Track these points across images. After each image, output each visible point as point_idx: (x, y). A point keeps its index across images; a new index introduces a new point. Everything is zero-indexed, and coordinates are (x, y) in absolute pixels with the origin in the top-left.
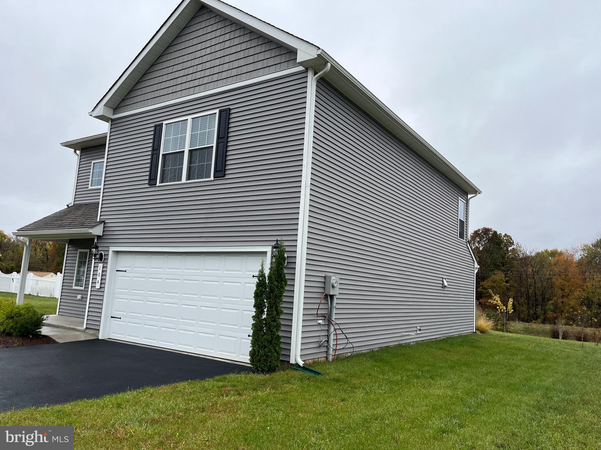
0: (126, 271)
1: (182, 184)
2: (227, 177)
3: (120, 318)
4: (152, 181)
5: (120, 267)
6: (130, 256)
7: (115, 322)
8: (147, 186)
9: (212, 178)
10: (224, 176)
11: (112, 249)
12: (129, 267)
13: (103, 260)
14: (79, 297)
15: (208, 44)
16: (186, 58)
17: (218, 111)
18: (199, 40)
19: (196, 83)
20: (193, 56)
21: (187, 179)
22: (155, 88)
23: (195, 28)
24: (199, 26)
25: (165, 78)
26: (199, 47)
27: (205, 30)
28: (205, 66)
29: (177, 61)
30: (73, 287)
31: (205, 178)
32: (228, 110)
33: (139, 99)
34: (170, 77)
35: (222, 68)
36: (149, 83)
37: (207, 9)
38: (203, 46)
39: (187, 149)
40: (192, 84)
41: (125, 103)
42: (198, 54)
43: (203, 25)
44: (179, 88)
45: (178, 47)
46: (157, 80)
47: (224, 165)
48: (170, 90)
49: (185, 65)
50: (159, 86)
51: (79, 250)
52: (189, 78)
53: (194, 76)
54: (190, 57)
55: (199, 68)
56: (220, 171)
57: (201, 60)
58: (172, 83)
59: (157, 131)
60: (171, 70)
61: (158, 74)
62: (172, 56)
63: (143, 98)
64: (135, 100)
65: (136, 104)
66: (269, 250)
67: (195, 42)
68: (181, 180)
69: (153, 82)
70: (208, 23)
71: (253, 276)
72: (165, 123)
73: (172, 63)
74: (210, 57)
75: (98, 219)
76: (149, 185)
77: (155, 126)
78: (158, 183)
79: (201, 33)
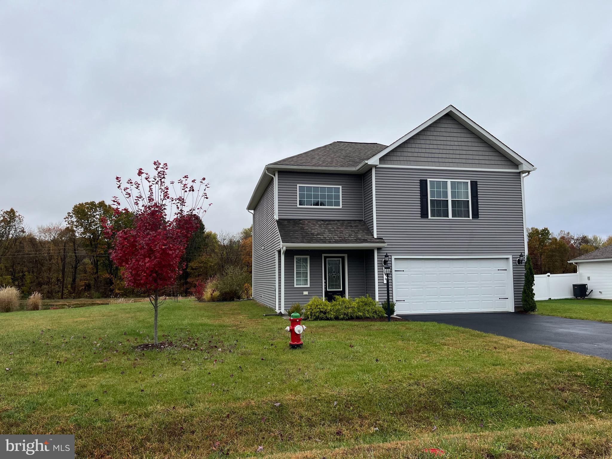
0: (403, 271)
1: (449, 219)
2: (479, 219)
3: (404, 301)
4: (424, 214)
5: (397, 268)
6: (406, 261)
7: (399, 303)
8: (420, 218)
9: (471, 218)
10: (478, 218)
11: (393, 257)
12: (406, 268)
14: (306, 293)
15: (455, 139)
16: (439, 142)
17: (469, 181)
18: (447, 134)
19: (450, 160)
20: (445, 143)
21: (453, 217)
22: (416, 154)
23: (443, 125)
24: (446, 126)
25: (424, 151)
26: (449, 139)
27: (452, 130)
28: (455, 152)
29: (432, 142)
30: (295, 286)
31: (464, 217)
32: (476, 182)
33: (401, 158)
34: (428, 151)
35: (468, 157)
36: (409, 150)
37: (451, 117)
38: (452, 139)
39: (450, 199)
40: (447, 160)
41: (388, 158)
42: (449, 143)
43: (450, 126)
44: (436, 160)
45: (432, 133)
46: (417, 150)
47: (478, 212)
48: (429, 160)
49: (439, 147)
50: (419, 155)
51: (295, 257)
52: (444, 156)
53: (447, 156)
54: (442, 143)
55: (451, 152)
56: (476, 215)
57: (451, 148)
58: (430, 155)
59: (423, 184)
60: (427, 146)
61: (417, 146)
62: (427, 137)
63: (405, 159)
64: (398, 158)
65: (399, 162)
66: (510, 257)
67: (445, 134)
68: (448, 216)
69: (413, 150)
70: (453, 126)
71: (498, 270)
72: (428, 180)
73: (428, 142)
74: (458, 148)
75: (375, 236)
76: (421, 217)
77: (420, 180)
78: (430, 217)
79: (449, 130)
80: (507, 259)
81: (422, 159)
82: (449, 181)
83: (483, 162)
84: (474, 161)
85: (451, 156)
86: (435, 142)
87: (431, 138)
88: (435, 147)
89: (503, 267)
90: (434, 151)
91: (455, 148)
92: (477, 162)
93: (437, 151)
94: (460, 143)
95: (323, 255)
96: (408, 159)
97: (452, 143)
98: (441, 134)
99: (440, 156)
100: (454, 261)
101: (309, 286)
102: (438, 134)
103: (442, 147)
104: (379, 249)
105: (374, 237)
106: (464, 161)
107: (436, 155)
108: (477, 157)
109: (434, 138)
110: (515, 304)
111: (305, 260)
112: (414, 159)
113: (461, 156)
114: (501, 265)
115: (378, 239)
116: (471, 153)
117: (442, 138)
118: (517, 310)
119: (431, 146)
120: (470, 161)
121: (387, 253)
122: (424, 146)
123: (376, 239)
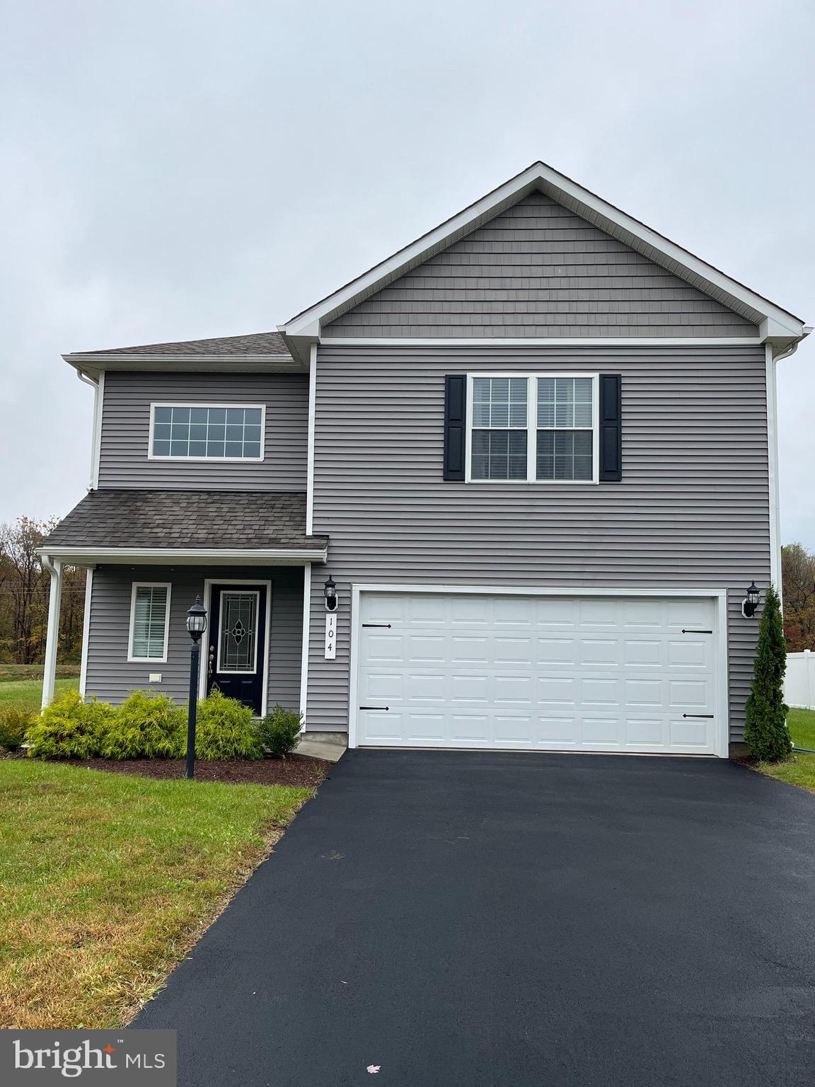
0: (389, 626)
1: (529, 484)
2: (624, 481)
3: (387, 709)
4: (453, 472)
5: (371, 619)
6: (398, 600)
7: (371, 716)
8: (441, 480)
9: (597, 480)
10: (620, 481)
11: (357, 588)
12: (398, 619)
13: (336, 607)
14: (155, 677)
15: (559, 259)
16: (508, 272)
17: (596, 376)
18: (535, 248)
19: (540, 319)
20: (526, 272)
21: (538, 477)
22: (437, 307)
23: (522, 224)
24: (532, 224)
25: (460, 296)
26: (538, 259)
27: (549, 235)
28: (555, 295)
29: (486, 271)
30: (130, 659)
31: (575, 479)
32: (618, 378)
33: (393, 319)
34: (472, 296)
35: (594, 307)
36: (418, 295)
37: (549, 199)
38: (548, 259)
39: (532, 428)
40: (528, 320)
41: (356, 320)
42: (538, 272)
43: (543, 224)
44: (497, 320)
45: (487, 248)
46: (440, 295)
47: (618, 463)
48: (477, 320)
49: (508, 283)
50: (446, 307)
51: (135, 585)
52: (521, 307)
53: (532, 307)
54: (518, 272)
55: (543, 295)
56: (612, 471)
57: (544, 283)
58: (479, 308)
59: (455, 387)
60: (472, 283)
61: (441, 283)
62: (473, 260)
63: (403, 319)
64: (383, 320)
65: (388, 329)
66: (722, 594)
67: (526, 248)
68: (525, 477)
69: (428, 295)
70: (553, 224)
71: (684, 631)
72: (470, 376)
73: (476, 272)
74: (564, 283)
75: (309, 532)
76: (445, 480)
77: (448, 378)
78: (468, 479)
79: (539, 235)
80: (714, 598)
81: (455, 320)
82: (533, 378)
83: (644, 320)
84: (613, 319)
85: (542, 307)
86: (496, 272)
87: (484, 260)
88: (496, 284)
89: (700, 624)
90: (490, 296)
91: (554, 283)
92: (623, 320)
93: (502, 295)
94: (571, 271)
95: (208, 582)
96: (412, 319)
97: (549, 272)
98: (515, 248)
99: (510, 308)
100: (541, 602)
101: (164, 660)
102: (507, 248)
103: (517, 284)
104: (317, 565)
105: (305, 534)
106: (582, 320)
107: (499, 307)
108: (625, 307)
109: (492, 260)
110: (731, 735)
111: (160, 594)
112: (431, 319)
113: (575, 307)
114: (696, 617)
115: (315, 537)
116: (604, 295)
117: (517, 260)
118: (739, 753)
119: (484, 283)
120: (603, 320)
121: (331, 576)
122: (460, 283)
123: (309, 538)
